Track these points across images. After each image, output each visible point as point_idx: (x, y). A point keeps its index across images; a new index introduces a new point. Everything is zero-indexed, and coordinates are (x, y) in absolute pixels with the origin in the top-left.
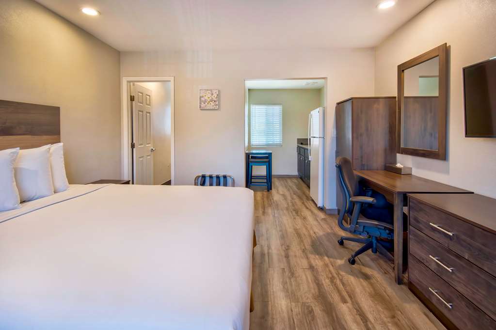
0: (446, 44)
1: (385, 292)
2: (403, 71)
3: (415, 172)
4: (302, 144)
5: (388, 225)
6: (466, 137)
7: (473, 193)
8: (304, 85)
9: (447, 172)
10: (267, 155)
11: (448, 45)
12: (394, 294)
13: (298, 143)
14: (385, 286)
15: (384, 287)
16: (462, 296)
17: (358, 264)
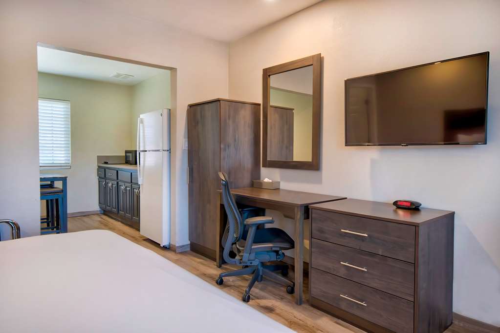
0: (320, 54)
1: (295, 317)
2: (269, 76)
3: (284, 186)
4: (106, 163)
5: (281, 244)
6: (346, 146)
7: (346, 198)
8: (111, 75)
9: (320, 181)
10: (49, 183)
11: (322, 56)
12: (303, 316)
13: (98, 162)
14: (291, 311)
15: (292, 313)
16: (376, 290)
17: (252, 299)
